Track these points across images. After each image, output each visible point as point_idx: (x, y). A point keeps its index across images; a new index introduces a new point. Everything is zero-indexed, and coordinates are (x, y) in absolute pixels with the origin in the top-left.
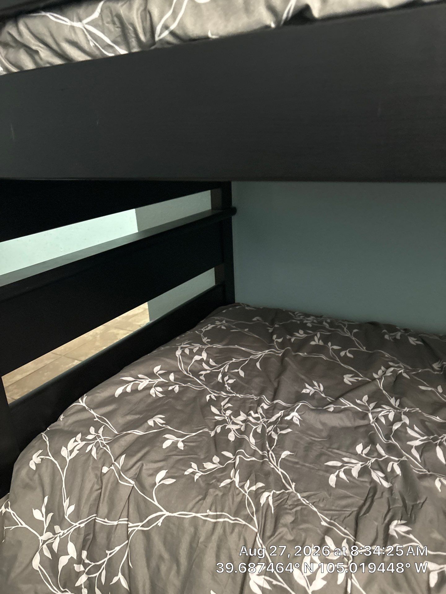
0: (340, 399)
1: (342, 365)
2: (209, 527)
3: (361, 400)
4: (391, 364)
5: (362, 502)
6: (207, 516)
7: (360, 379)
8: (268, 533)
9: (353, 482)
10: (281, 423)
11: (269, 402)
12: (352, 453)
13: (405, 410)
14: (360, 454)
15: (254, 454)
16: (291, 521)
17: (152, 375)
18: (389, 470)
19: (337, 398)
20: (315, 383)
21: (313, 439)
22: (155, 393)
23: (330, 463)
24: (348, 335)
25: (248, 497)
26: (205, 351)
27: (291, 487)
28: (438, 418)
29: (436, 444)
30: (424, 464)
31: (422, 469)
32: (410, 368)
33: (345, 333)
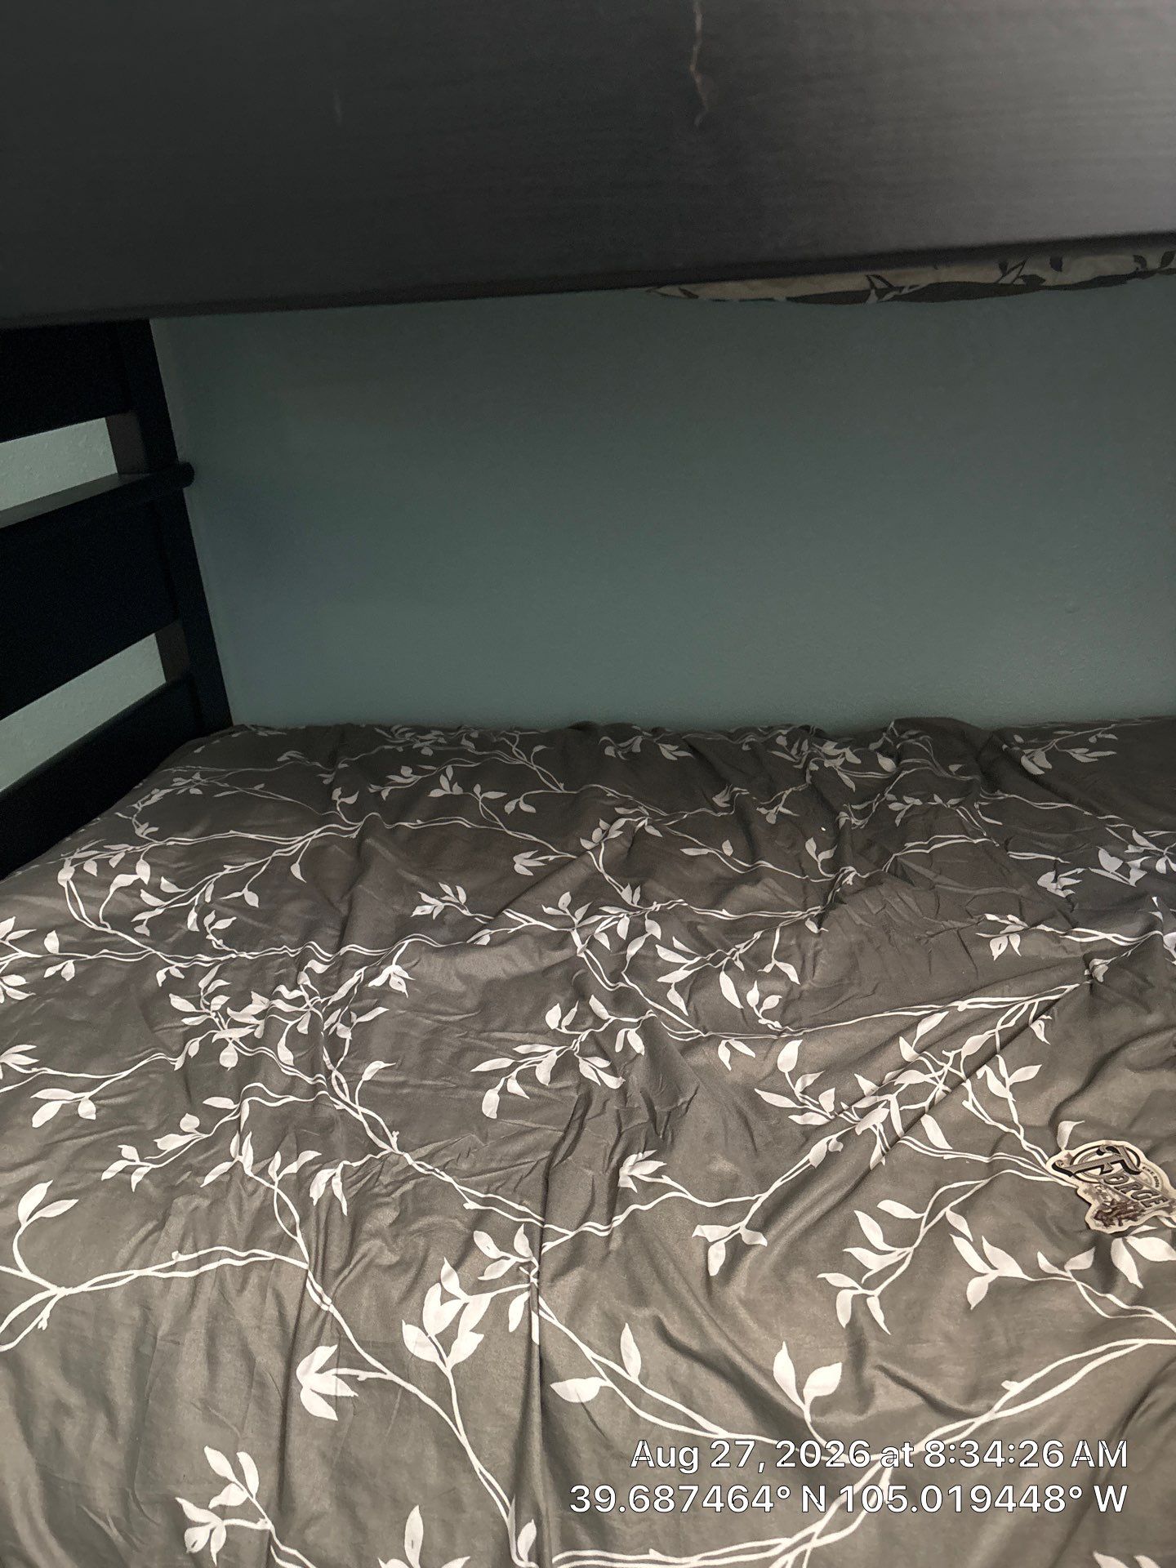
0: (504, 912)
1: (510, 833)
2: (182, 1292)
3: (555, 907)
4: (620, 811)
5: (561, 1134)
6: (172, 1268)
7: (552, 858)
8: (334, 1265)
9: (540, 1097)
10: (362, 998)
11: (330, 956)
12: (536, 1032)
13: (653, 908)
14: (555, 1029)
15: (292, 1085)
16: (390, 1221)
18: (618, 1048)
19: (498, 913)
20: (447, 888)
21: (444, 1018)
23: (484, 1067)
24: (522, 760)
25: (278, 1194)
26: (144, 859)
27: (391, 1146)
28: (724, 912)
29: (720, 969)
30: (695, 1019)
31: (692, 1030)
32: (664, 814)
33: (515, 757)
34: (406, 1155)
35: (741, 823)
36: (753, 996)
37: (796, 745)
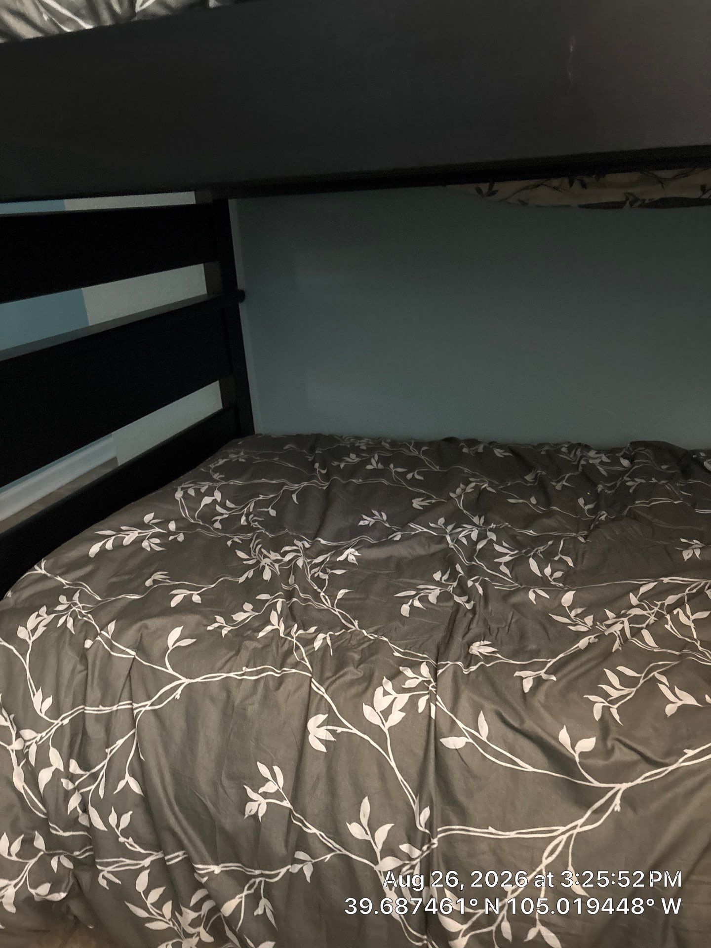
0: (409, 524)
1: (410, 488)
2: (249, 686)
3: (436, 524)
4: (472, 479)
6: (243, 675)
7: (433, 501)
8: (327, 675)
9: (431, 608)
10: (331, 564)
12: (428, 581)
13: (491, 527)
14: (438, 580)
17: (142, 526)
19: (405, 525)
20: (376, 513)
21: (378, 572)
22: (150, 546)
23: (402, 594)
24: (416, 453)
25: (296, 643)
26: (218, 490)
27: (354, 626)
28: (531, 531)
29: (530, 557)
30: (516, 579)
31: (514, 584)
32: (497, 483)
33: (411, 451)
34: (364, 631)
35: (542, 488)
36: (548, 571)
37: (573, 452)
